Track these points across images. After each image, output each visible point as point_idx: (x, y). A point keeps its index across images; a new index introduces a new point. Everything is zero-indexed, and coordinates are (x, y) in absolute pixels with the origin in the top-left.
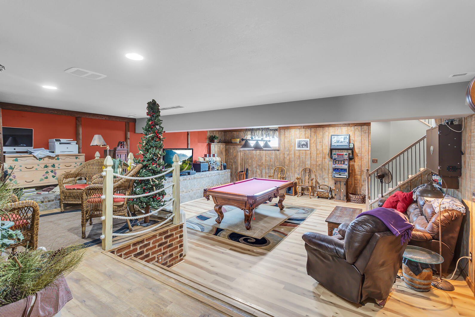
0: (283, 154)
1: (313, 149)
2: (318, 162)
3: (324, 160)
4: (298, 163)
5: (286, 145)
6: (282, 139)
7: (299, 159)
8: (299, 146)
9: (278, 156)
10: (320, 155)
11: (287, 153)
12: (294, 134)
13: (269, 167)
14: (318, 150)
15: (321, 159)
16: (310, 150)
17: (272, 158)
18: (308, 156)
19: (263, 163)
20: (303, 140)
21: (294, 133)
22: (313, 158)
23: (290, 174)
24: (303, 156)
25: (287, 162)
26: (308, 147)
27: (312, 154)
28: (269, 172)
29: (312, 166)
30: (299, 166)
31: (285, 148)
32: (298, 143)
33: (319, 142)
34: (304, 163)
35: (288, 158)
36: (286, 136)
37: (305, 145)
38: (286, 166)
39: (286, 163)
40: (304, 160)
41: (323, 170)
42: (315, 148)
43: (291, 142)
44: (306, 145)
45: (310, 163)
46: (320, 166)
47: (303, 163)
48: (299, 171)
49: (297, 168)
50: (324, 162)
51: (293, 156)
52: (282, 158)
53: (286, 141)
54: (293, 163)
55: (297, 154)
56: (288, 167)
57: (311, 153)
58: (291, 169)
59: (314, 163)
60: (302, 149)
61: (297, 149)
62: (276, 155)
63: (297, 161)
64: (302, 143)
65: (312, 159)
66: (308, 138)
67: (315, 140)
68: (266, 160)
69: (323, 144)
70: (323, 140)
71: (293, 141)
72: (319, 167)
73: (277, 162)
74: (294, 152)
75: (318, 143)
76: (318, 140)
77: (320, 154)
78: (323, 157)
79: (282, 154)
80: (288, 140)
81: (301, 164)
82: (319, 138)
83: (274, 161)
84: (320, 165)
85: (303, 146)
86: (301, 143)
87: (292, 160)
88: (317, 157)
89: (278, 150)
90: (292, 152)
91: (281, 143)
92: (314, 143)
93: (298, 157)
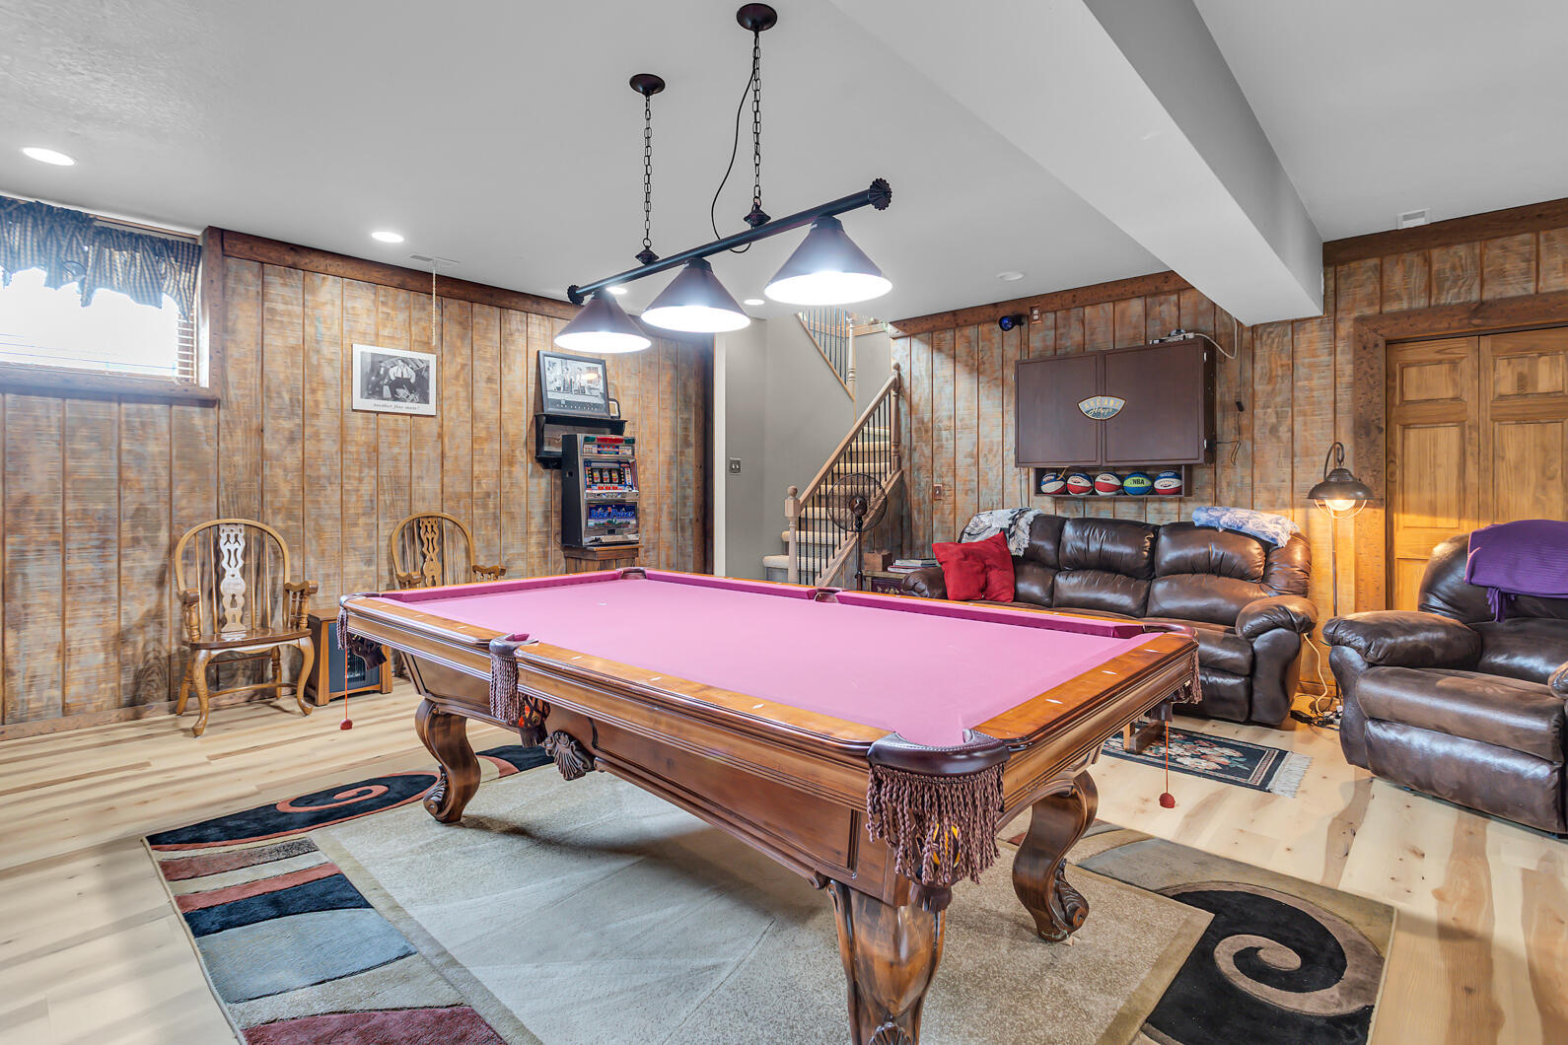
0: (247, 430)
1: (453, 413)
2: (479, 483)
3: (510, 472)
4: (367, 488)
5: (279, 369)
6: (240, 326)
7: (370, 467)
8: (373, 390)
9: (209, 450)
10: (487, 447)
11: (287, 425)
12: (337, 310)
13: (102, 531)
14: (482, 419)
15: (492, 466)
16: (439, 414)
17: (140, 458)
18: (430, 452)
19: (26, 500)
20: (401, 355)
21: (338, 302)
22: (456, 458)
23: (312, 561)
24: (396, 450)
25: (285, 490)
26: (425, 399)
27: (446, 440)
28: (105, 575)
29: (451, 503)
30: (372, 509)
31: (265, 389)
32: (368, 369)
33: (485, 376)
34: (401, 487)
35: (291, 460)
36: (272, 311)
37: (412, 388)
38: (275, 512)
39: (275, 492)
40: (405, 471)
41: (504, 520)
42: (464, 406)
43: (314, 360)
44: (418, 387)
45: (439, 486)
46: (491, 504)
47: (397, 488)
48: (370, 537)
49: (362, 521)
50: (506, 481)
51: (329, 446)
52: (238, 459)
53: (275, 341)
54: (333, 494)
55: (360, 436)
56: (290, 516)
57: (441, 436)
58: (319, 532)
59: (462, 488)
60: (391, 406)
61: (360, 403)
62: (185, 435)
63: (360, 480)
64: (395, 372)
65: (448, 465)
66: (426, 347)
67: (463, 366)
68: (65, 474)
69: (505, 393)
70: (505, 370)
71: (327, 350)
72: (485, 506)
73: (192, 490)
74: (337, 423)
75: (481, 385)
76: (482, 368)
77: (489, 439)
78: (505, 457)
79: (239, 434)
80: (292, 341)
81: (387, 498)
82: (484, 359)
83: (164, 483)
84: (488, 495)
85: (403, 392)
86: (387, 371)
87: (324, 471)
88: (476, 458)
89: (208, 402)
90: (325, 422)
91: (234, 352)
92: (457, 378)
93: (364, 456)
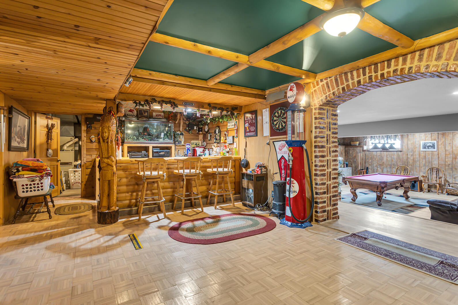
0: (406, 154)
1: (441, 150)
2: (447, 162)
3: (455, 161)
4: (424, 162)
5: (410, 146)
6: (405, 141)
7: (424, 159)
8: (425, 148)
9: (401, 157)
10: (449, 156)
11: (411, 153)
12: (418, 137)
13: (390, 166)
14: (448, 151)
15: (450, 159)
16: (438, 150)
17: (394, 158)
18: (436, 157)
19: (384, 162)
20: (429, 142)
21: (419, 136)
22: (442, 158)
23: (415, 172)
24: (429, 157)
25: (411, 162)
26: (434, 148)
27: (439, 155)
28: (391, 171)
29: (440, 166)
30: (425, 165)
31: (408, 149)
32: (423, 145)
33: (448, 143)
34: (430, 162)
35: (412, 158)
36: (409, 139)
37: (432, 147)
38: (410, 165)
39: (410, 162)
40: (431, 160)
41: (454, 169)
42: (443, 149)
43: (415, 144)
44: (433, 147)
45: (438, 163)
46: (450, 166)
47: (429, 163)
48: (424, 170)
49: (423, 167)
50: (454, 162)
51: (417, 156)
52: (405, 158)
53: (409, 143)
54: (418, 163)
55: (422, 155)
56: (412, 166)
57: (438, 154)
58: (416, 168)
59: (443, 163)
60: (428, 150)
61: (422, 150)
62: (398, 155)
63: (423, 161)
64: (428, 145)
65: (440, 159)
66: (435, 140)
67: (443, 142)
68: (387, 160)
69: (453, 146)
70: (454, 141)
71: (417, 143)
72: (449, 166)
73: (399, 162)
74: (418, 153)
75: (447, 145)
76: (447, 142)
77: (450, 154)
78: (454, 158)
79: (405, 155)
80: (412, 142)
81: (427, 164)
82: (448, 140)
83: (396, 161)
84: (449, 164)
85: (429, 148)
86: (427, 145)
87: (417, 160)
88: (446, 158)
89: (401, 151)
90: (417, 153)
91: (404, 145)
92: (442, 144)
93: (423, 158)
